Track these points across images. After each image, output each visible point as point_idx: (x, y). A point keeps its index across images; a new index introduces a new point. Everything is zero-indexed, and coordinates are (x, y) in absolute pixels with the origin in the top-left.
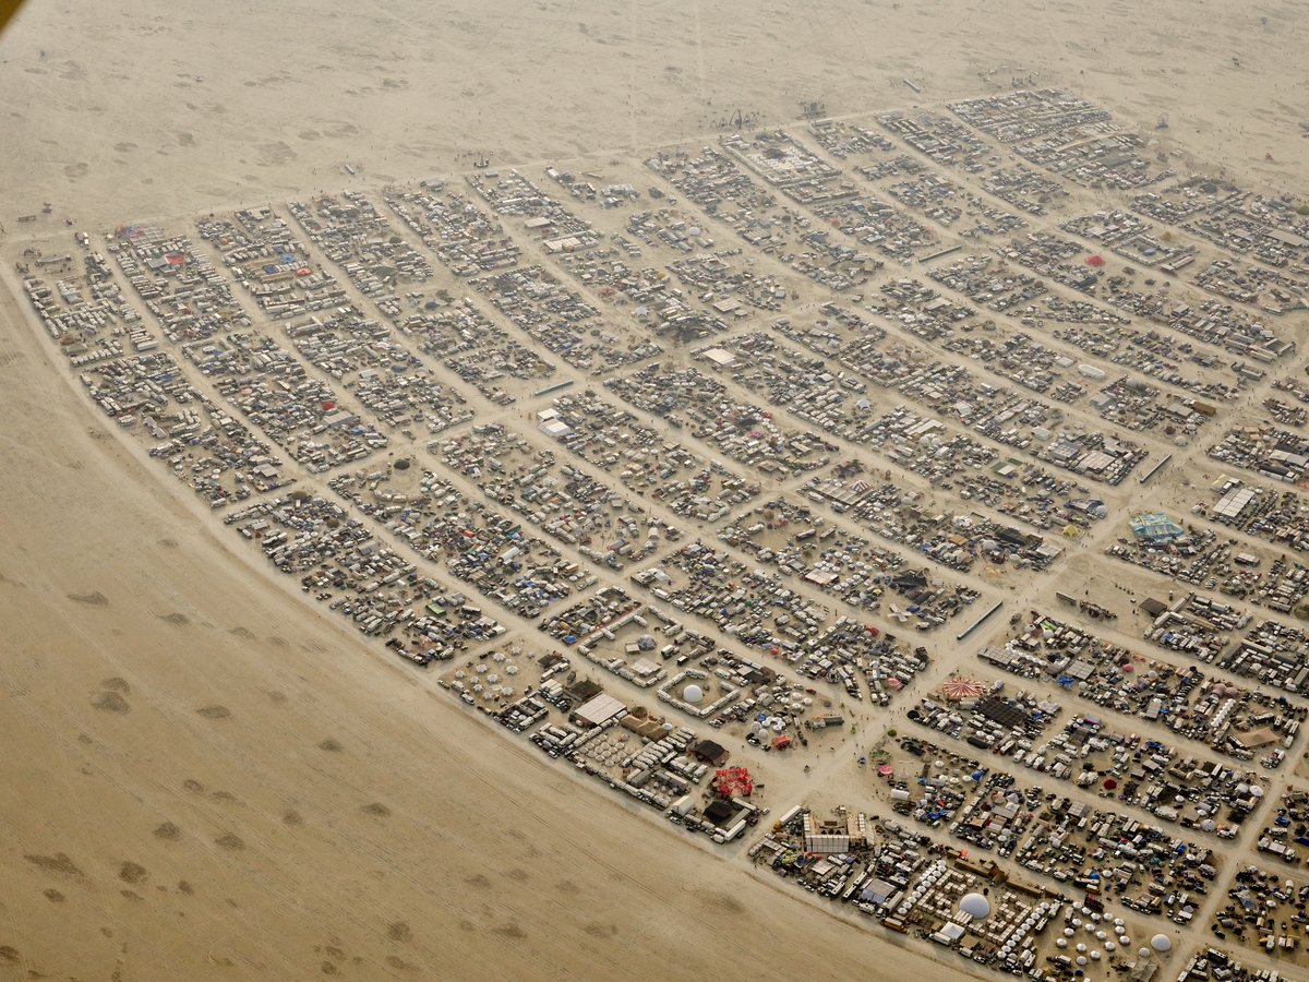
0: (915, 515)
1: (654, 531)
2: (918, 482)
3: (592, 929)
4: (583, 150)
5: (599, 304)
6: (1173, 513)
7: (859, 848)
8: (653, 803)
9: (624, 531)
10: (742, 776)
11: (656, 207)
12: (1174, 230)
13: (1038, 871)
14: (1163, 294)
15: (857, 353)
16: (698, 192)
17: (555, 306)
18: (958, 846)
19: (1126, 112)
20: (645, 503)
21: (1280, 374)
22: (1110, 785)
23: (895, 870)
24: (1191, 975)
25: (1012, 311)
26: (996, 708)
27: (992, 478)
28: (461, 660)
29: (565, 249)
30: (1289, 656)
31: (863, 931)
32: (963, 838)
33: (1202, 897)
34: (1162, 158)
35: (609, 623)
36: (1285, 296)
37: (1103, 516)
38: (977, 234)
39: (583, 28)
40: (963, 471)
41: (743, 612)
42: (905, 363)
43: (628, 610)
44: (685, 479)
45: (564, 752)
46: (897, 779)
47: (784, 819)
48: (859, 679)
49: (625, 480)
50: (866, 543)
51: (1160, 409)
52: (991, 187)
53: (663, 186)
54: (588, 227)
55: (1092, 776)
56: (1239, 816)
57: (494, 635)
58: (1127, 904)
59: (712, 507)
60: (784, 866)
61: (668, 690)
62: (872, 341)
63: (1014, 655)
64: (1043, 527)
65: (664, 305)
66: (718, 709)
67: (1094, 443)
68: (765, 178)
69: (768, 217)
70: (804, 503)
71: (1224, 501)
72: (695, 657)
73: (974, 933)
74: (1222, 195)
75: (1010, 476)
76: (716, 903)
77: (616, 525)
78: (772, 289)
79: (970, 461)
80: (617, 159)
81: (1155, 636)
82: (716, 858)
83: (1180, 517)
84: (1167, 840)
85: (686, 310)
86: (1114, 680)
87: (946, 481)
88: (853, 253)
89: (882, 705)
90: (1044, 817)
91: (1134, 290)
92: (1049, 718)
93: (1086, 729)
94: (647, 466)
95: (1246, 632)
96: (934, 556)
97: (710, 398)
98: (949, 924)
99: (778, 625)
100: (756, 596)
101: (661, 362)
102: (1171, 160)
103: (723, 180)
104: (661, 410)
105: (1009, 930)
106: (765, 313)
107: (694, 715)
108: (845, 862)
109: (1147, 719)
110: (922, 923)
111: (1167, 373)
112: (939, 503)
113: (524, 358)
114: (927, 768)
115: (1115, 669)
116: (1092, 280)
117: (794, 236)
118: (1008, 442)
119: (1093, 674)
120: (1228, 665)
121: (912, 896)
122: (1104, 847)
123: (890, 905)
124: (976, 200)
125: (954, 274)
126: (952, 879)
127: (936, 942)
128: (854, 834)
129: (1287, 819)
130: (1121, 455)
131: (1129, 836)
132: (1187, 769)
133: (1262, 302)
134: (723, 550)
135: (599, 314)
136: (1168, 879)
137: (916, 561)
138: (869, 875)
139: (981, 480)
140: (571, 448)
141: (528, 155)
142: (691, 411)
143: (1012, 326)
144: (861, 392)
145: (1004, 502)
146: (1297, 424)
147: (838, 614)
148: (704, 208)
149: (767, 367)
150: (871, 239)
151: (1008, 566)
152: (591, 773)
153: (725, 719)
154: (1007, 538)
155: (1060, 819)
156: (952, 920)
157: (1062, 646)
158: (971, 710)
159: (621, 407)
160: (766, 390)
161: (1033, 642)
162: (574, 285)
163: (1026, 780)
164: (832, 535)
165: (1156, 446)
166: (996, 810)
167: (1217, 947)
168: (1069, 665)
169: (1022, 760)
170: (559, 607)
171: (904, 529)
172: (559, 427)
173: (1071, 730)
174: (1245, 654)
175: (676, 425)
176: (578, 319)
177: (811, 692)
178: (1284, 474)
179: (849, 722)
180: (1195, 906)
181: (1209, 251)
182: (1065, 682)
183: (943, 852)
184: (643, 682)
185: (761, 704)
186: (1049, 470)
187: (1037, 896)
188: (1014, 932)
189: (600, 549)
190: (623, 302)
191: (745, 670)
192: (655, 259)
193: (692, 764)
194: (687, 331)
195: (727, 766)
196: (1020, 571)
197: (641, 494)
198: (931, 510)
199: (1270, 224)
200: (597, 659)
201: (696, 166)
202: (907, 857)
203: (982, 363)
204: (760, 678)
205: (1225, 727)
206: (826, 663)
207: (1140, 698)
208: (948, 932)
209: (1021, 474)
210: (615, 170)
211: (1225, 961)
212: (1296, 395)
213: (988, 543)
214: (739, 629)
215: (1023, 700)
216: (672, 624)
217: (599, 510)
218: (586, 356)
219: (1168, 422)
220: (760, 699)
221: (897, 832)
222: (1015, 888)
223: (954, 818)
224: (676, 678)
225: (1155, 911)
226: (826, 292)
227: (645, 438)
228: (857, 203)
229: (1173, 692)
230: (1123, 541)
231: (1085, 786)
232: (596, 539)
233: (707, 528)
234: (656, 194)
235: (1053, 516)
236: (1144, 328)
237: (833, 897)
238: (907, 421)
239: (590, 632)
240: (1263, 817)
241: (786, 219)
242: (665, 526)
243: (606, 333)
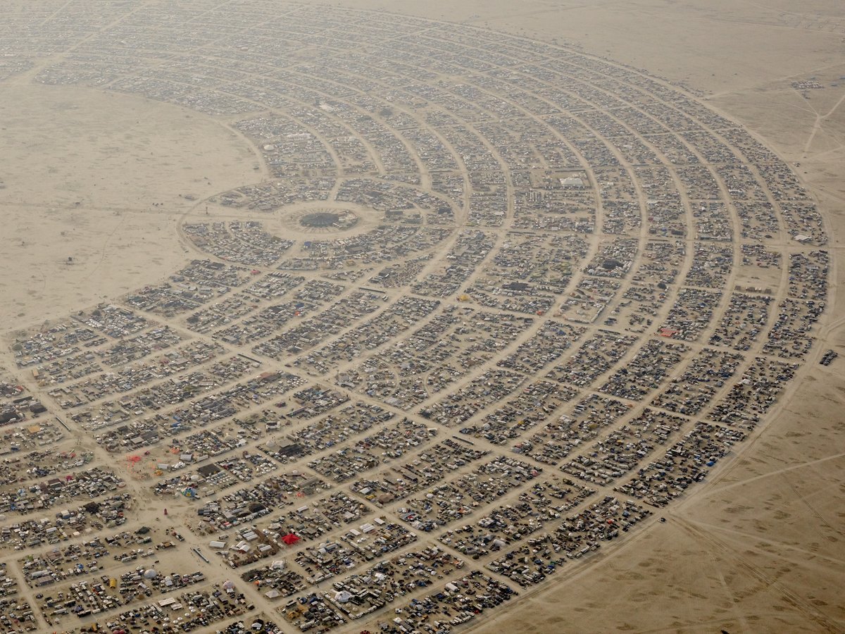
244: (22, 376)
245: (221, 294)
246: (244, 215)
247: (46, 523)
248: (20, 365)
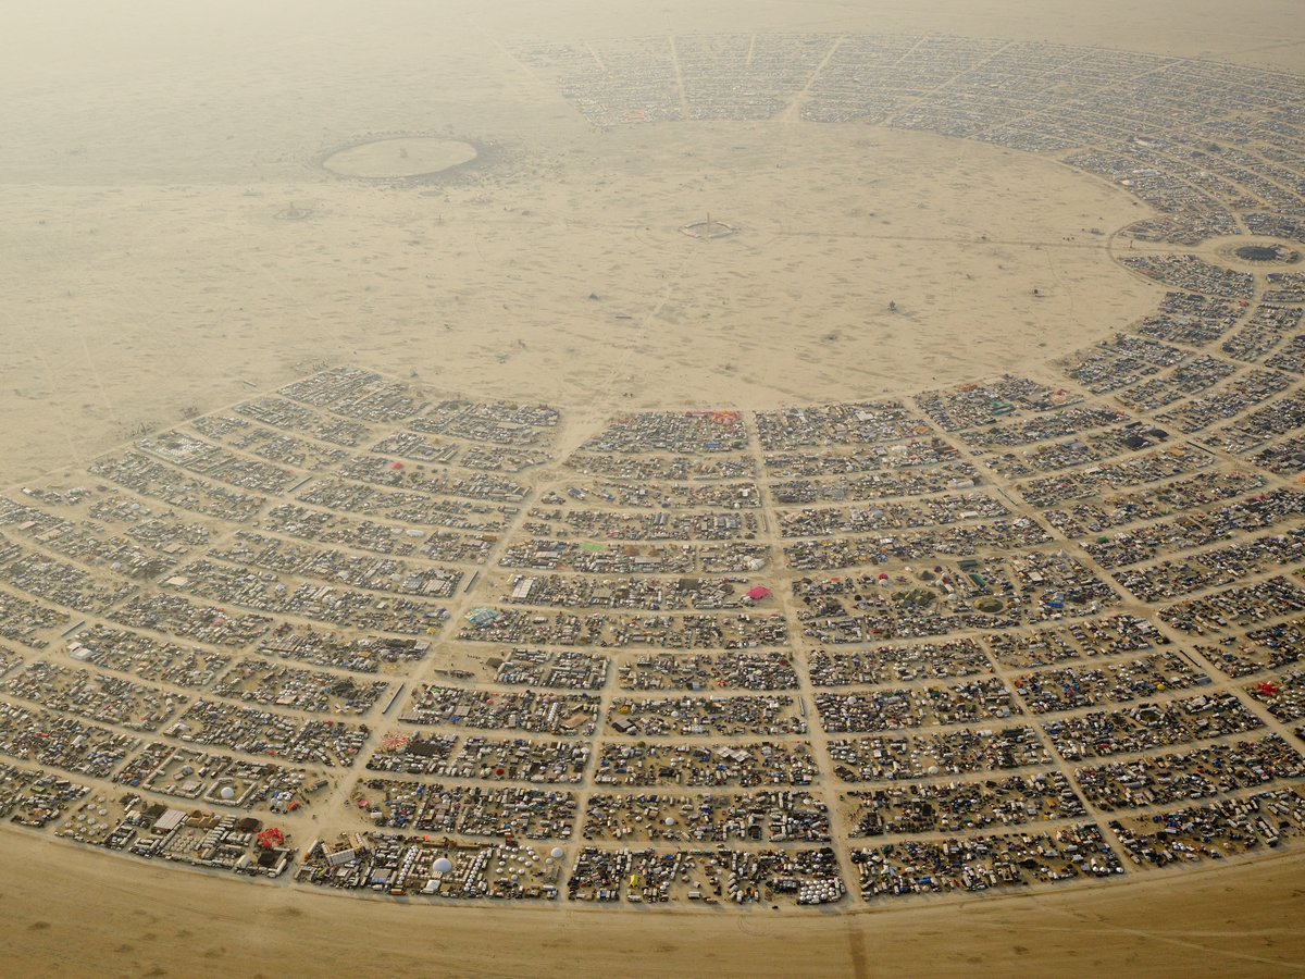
0: (334, 647)
1: (169, 701)
2: (330, 627)
3: (209, 954)
4: (43, 472)
5: (87, 568)
6: (488, 605)
7: (362, 854)
8: (223, 866)
9: (149, 706)
10: (275, 834)
11: (105, 497)
12: (439, 437)
13: (473, 834)
14: (444, 476)
15: (266, 558)
16: (130, 481)
17: (56, 577)
18: (421, 835)
19: (389, 371)
20: (159, 685)
21: (528, 507)
22: (500, 772)
23: (387, 860)
24: (579, 865)
25: (356, 508)
26: (418, 747)
27: (374, 612)
28: (66, 816)
29: (51, 539)
30: (581, 669)
31: (380, 902)
32: (423, 829)
33: (572, 820)
34: (420, 394)
35: (158, 765)
36: (517, 460)
37: (448, 618)
38: (319, 466)
39: (17, 392)
40: (355, 612)
41: (243, 735)
42: (299, 556)
43: (169, 754)
44: (179, 664)
45: (155, 853)
46: (372, 806)
47: (309, 851)
48: (329, 754)
49: (140, 674)
50: (308, 672)
51: (463, 545)
52: (320, 436)
53: (103, 482)
54: (62, 521)
55: (488, 770)
56: (580, 768)
57: (84, 794)
58: (530, 837)
59: (202, 676)
60: (319, 879)
61: (211, 795)
62: (273, 548)
63: (419, 714)
64: (414, 633)
65: (130, 558)
66: (246, 798)
67: (430, 576)
68: (172, 463)
69: (182, 487)
70: (261, 658)
71: (517, 590)
72: (221, 770)
73: (446, 882)
74: (462, 409)
75: (384, 608)
76: (282, 914)
77: (144, 704)
78: (199, 531)
79: (357, 605)
80: (68, 472)
81: (500, 679)
82: (276, 887)
83: (494, 605)
84: (543, 794)
85: (146, 558)
86: (484, 712)
87: (347, 621)
88: (244, 497)
89: (348, 766)
90: (467, 802)
91: (427, 478)
92: (453, 744)
93: (476, 744)
94: (151, 662)
95: (552, 662)
96: (353, 668)
97: (179, 609)
98: (430, 881)
99: (268, 736)
100: (249, 723)
101: (140, 594)
102: (425, 395)
103: (145, 470)
104: (150, 625)
105: (467, 874)
106: (199, 548)
107: (232, 806)
108: (355, 865)
109: (510, 728)
110: (414, 886)
111: (461, 523)
112: (347, 636)
113: (46, 615)
114: (388, 794)
115: (482, 705)
116: (400, 478)
117: (202, 495)
118: (377, 589)
119: (469, 713)
120: (548, 684)
121: (402, 873)
122: (508, 809)
123: (392, 881)
124: (312, 445)
125: (312, 494)
126: (423, 855)
127: (424, 894)
128: (356, 847)
129: (607, 761)
130: (448, 578)
131: (520, 798)
132: (541, 750)
133: (505, 467)
134: (218, 701)
135: (88, 574)
136: (550, 816)
137: (344, 674)
138: (373, 868)
139: (368, 615)
140: (97, 663)
141: (6, 483)
142: (170, 620)
143: (359, 518)
144: (276, 581)
145: (386, 625)
146: (546, 534)
147: (304, 719)
148: (138, 490)
149: (211, 581)
150: (253, 485)
151: (400, 662)
152: (177, 860)
153: (253, 803)
154: (394, 646)
155: (477, 801)
156: (431, 878)
157: (447, 700)
158: (404, 753)
159: (122, 629)
160: (215, 594)
161: (429, 703)
162: (66, 560)
163: (450, 785)
164: (285, 673)
165: (468, 569)
166: (438, 807)
167: (589, 845)
168: (454, 710)
169: (444, 773)
170: (122, 765)
171: (329, 657)
172: (85, 652)
173: (467, 748)
174: (555, 675)
175: (163, 631)
176: (74, 580)
177: (302, 771)
178: (547, 565)
179: (331, 782)
180: (570, 826)
181: (465, 444)
182: (455, 720)
183: (413, 840)
184: (193, 795)
185: (273, 787)
186: (408, 599)
187: (477, 849)
188: (470, 874)
189: (137, 722)
190: (102, 563)
191: (256, 770)
192: (115, 531)
193: (241, 836)
194: (152, 570)
195: (264, 830)
196: (409, 663)
197: (153, 680)
198: (342, 641)
199: (496, 420)
200: (158, 790)
201: (123, 465)
202: (392, 851)
203: (347, 545)
204: (267, 771)
205: (556, 720)
206: (307, 751)
207: (502, 716)
208: (431, 886)
209: (391, 606)
210: (69, 480)
211: (596, 852)
212: (540, 517)
213: (383, 652)
214: (244, 746)
215: (434, 738)
216: (200, 754)
217: (128, 698)
218: (88, 603)
219: (469, 552)
220: (271, 784)
221: (382, 838)
222: (463, 849)
223: (414, 819)
224: (213, 787)
225: (548, 836)
226: (235, 525)
227: (143, 645)
228: (237, 465)
229: (520, 708)
230: (465, 629)
231: (485, 777)
232: (133, 716)
233: (205, 690)
234: (103, 489)
235: (418, 625)
236: (440, 499)
237: (355, 888)
238: (311, 591)
239: (147, 775)
240: (594, 764)
241: (194, 485)
242: (176, 695)
243: (97, 585)
244: (1107, 401)
245: (1231, 324)
246: (1181, 251)
247: (1286, 540)
248: (1094, 392)
